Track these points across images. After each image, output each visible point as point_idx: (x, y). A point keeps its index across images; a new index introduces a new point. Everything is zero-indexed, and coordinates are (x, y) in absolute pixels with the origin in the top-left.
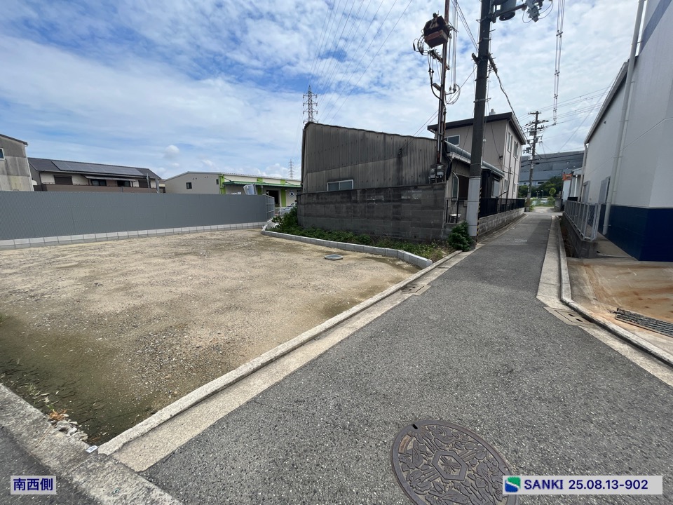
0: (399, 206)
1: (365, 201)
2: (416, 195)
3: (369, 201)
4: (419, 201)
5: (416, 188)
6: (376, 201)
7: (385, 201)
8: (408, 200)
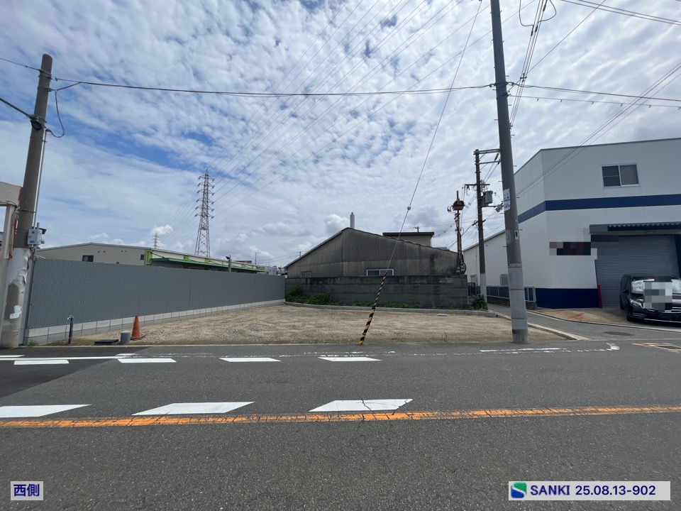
0: (437, 287)
1: (411, 284)
2: (449, 281)
3: (414, 284)
4: (451, 284)
5: (449, 277)
6: (421, 283)
7: (428, 284)
8: (444, 284)
